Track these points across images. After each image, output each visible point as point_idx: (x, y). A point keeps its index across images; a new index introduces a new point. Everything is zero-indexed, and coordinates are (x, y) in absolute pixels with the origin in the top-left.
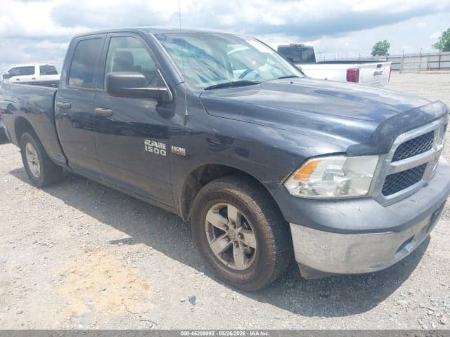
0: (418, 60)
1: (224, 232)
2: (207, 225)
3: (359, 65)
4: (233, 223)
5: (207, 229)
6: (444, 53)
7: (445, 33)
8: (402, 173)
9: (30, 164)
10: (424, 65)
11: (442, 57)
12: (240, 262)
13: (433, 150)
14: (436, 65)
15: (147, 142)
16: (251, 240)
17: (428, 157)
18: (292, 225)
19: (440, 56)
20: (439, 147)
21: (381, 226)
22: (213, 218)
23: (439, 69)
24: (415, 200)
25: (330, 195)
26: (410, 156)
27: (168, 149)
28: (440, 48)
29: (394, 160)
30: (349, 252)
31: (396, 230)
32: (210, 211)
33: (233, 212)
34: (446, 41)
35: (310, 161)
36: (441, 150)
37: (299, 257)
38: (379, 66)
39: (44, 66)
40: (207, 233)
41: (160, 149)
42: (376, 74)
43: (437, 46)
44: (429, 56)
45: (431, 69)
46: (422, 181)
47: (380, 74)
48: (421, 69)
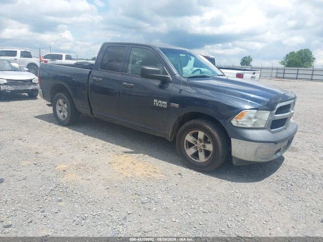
0: (270, 71)
1: (194, 145)
2: (185, 141)
3: (243, 71)
4: (200, 140)
5: (185, 144)
6: (287, 68)
7: (287, 55)
8: (278, 120)
9: (58, 112)
10: (274, 75)
11: (285, 71)
12: (202, 158)
13: (289, 113)
14: (281, 75)
15: (155, 101)
16: (210, 147)
17: (287, 115)
18: (232, 139)
19: (284, 70)
20: (292, 112)
21: (270, 140)
22: (189, 138)
23: (283, 78)
24: (282, 133)
25: (249, 126)
26: (282, 113)
27: (169, 104)
28: (284, 64)
29: (276, 114)
30: (256, 151)
31: (276, 143)
32: (188, 135)
33: (201, 135)
34: (288, 60)
35: (244, 111)
36: (293, 113)
37: (233, 154)
38: (254, 73)
39: (23, 52)
40: (185, 146)
41: (163, 104)
42: (252, 77)
43: (282, 63)
44: (277, 69)
45: (279, 78)
46: (285, 126)
47: (254, 78)
48: (272, 77)
